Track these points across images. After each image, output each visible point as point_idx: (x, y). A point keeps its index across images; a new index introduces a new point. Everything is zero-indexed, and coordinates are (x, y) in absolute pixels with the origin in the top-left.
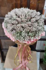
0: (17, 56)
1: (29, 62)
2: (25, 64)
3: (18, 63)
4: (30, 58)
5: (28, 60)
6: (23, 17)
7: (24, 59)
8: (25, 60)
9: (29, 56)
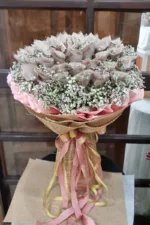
0: (54, 186)
1: (97, 204)
2: (82, 210)
3: (58, 207)
4: (100, 191)
6: (71, 47)
7: (78, 195)
9: (97, 186)
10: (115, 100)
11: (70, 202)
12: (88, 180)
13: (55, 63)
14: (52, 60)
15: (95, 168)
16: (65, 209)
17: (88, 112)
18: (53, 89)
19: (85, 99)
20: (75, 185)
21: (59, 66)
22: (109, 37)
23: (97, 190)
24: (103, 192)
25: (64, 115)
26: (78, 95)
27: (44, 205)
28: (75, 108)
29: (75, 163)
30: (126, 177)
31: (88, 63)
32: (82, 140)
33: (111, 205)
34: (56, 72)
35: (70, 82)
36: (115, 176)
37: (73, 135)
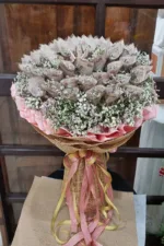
0: (61, 209)
1: (108, 227)
2: (91, 234)
3: (66, 232)
4: (110, 213)
5: (102, 219)
6: (81, 57)
7: (87, 217)
8: (92, 220)
9: (107, 208)
10: (128, 120)
11: (79, 225)
12: (97, 201)
13: (64, 76)
14: (60, 73)
15: (105, 189)
16: (74, 233)
17: (99, 133)
18: (63, 108)
19: (96, 120)
20: (84, 207)
21: (69, 80)
22: (122, 42)
23: (107, 212)
24: (113, 214)
25: (75, 137)
26: (88, 115)
27: (52, 228)
28: (86, 129)
29: (84, 184)
30: (138, 196)
31: (100, 77)
32: (92, 160)
33: (121, 229)
34: (65, 87)
35: (81, 100)
36: (125, 195)
37: (83, 155)
